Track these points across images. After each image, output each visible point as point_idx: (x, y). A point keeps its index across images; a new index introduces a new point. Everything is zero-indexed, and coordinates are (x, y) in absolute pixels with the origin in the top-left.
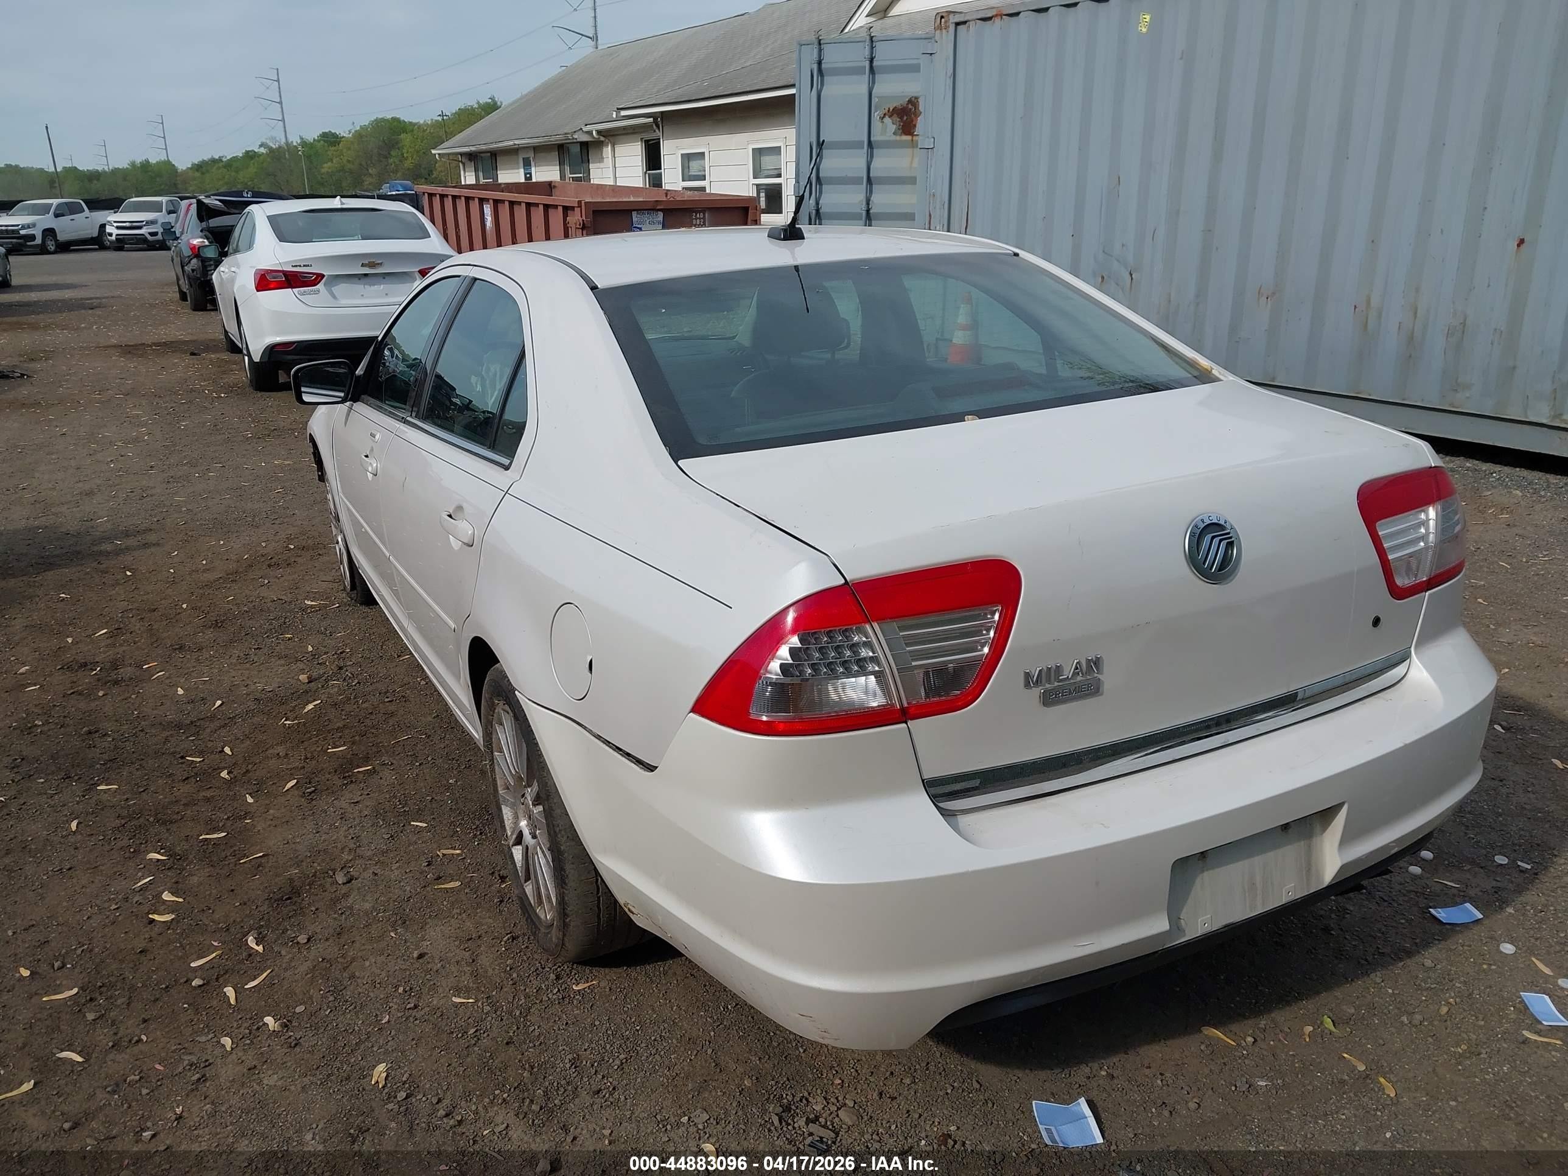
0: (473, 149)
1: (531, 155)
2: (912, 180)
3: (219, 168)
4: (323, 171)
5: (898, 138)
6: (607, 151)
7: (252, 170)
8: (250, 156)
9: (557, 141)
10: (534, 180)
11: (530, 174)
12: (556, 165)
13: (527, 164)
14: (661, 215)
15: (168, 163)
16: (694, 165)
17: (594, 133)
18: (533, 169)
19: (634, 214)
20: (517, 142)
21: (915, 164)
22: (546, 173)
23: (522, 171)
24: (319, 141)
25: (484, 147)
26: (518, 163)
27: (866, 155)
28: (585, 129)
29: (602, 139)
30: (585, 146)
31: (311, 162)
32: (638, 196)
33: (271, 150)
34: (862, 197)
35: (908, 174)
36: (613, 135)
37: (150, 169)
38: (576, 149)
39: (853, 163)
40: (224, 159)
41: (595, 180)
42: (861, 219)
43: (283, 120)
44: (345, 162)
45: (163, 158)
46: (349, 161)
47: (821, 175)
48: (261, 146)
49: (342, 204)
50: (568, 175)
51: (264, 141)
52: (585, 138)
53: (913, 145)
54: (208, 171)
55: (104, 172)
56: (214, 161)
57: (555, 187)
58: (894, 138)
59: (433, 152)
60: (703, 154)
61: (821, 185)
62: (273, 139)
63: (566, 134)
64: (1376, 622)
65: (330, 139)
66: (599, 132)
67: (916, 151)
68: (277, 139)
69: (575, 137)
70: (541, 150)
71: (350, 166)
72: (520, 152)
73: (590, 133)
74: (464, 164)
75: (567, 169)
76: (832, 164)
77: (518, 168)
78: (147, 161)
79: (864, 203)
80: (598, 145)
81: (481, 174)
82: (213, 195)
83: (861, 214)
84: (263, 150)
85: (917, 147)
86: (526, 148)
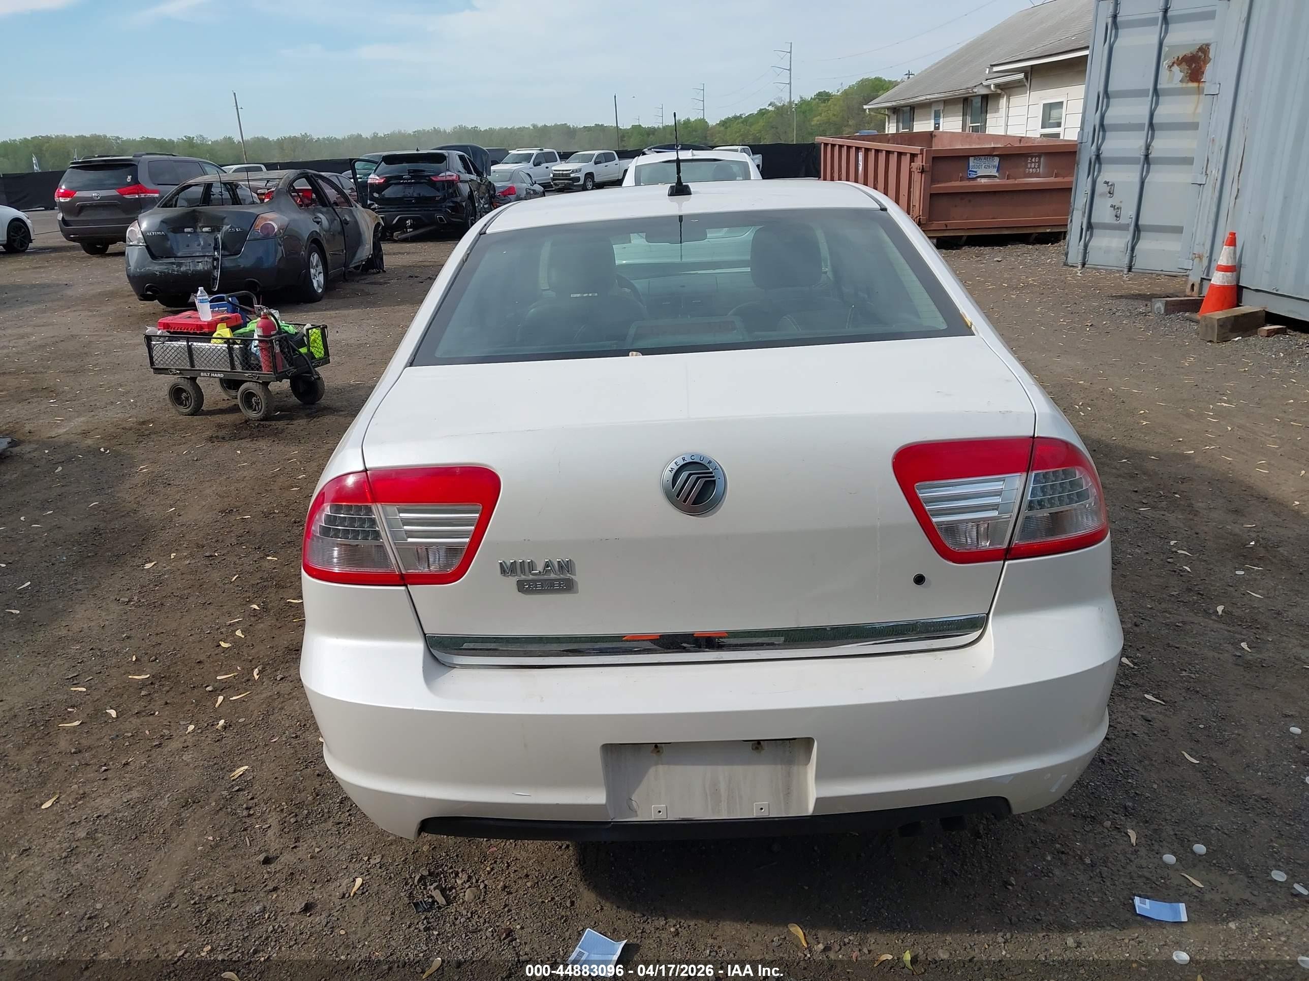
0: (894, 104)
1: (941, 107)
2: (1194, 126)
3: (738, 124)
4: (813, 123)
5: (1184, 85)
6: (1003, 101)
7: (761, 123)
8: (762, 113)
9: (959, 95)
10: (941, 130)
11: (939, 124)
12: (960, 116)
13: (937, 116)
14: (997, 160)
15: (703, 121)
16: (1054, 113)
17: (992, 86)
18: (941, 120)
19: (971, 159)
20: (928, 97)
21: (1200, 110)
22: (952, 124)
23: (933, 122)
24: (814, 99)
25: (903, 102)
26: (930, 116)
27: (1149, 103)
28: (985, 83)
29: (999, 91)
30: (985, 98)
31: (806, 117)
32: (997, 143)
33: (777, 108)
34: (1141, 143)
35: (1190, 120)
36: (1009, 88)
37: (689, 125)
38: (977, 103)
39: (1138, 110)
40: (743, 117)
41: (990, 130)
42: (1139, 163)
43: (790, 84)
44: (831, 114)
45: (700, 116)
46: (834, 115)
47: (1105, 123)
48: (769, 105)
49: (693, 155)
50: (969, 124)
51: (772, 100)
52: (984, 91)
53: (1200, 91)
54: (730, 126)
55: (658, 128)
56: (736, 118)
57: (935, 136)
58: (1180, 85)
59: (865, 107)
60: (1062, 103)
61: (1104, 131)
62: (780, 99)
63: (968, 88)
64: (920, 580)
65: (823, 97)
66: (997, 86)
67: (1202, 97)
68: (783, 98)
69: (975, 90)
70: (949, 103)
71: (834, 118)
72: (933, 105)
73: (988, 86)
74: (889, 117)
75: (969, 119)
76: (1117, 112)
77: (930, 119)
78: (688, 120)
79: (1143, 148)
80: (996, 97)
81: (901, 125)
82: (654, 148)
83: (1140, 158)
84: (770, 108)
85: (1203, 93)
86: (937, 102)
